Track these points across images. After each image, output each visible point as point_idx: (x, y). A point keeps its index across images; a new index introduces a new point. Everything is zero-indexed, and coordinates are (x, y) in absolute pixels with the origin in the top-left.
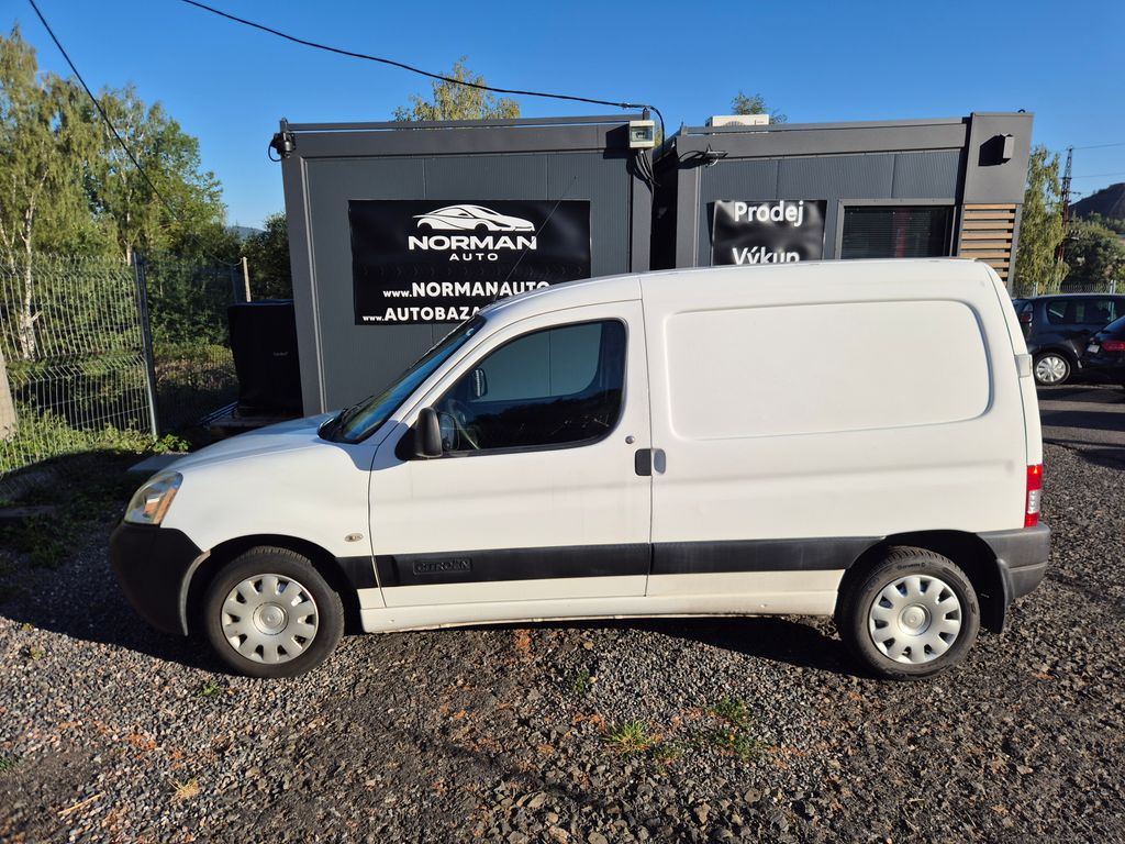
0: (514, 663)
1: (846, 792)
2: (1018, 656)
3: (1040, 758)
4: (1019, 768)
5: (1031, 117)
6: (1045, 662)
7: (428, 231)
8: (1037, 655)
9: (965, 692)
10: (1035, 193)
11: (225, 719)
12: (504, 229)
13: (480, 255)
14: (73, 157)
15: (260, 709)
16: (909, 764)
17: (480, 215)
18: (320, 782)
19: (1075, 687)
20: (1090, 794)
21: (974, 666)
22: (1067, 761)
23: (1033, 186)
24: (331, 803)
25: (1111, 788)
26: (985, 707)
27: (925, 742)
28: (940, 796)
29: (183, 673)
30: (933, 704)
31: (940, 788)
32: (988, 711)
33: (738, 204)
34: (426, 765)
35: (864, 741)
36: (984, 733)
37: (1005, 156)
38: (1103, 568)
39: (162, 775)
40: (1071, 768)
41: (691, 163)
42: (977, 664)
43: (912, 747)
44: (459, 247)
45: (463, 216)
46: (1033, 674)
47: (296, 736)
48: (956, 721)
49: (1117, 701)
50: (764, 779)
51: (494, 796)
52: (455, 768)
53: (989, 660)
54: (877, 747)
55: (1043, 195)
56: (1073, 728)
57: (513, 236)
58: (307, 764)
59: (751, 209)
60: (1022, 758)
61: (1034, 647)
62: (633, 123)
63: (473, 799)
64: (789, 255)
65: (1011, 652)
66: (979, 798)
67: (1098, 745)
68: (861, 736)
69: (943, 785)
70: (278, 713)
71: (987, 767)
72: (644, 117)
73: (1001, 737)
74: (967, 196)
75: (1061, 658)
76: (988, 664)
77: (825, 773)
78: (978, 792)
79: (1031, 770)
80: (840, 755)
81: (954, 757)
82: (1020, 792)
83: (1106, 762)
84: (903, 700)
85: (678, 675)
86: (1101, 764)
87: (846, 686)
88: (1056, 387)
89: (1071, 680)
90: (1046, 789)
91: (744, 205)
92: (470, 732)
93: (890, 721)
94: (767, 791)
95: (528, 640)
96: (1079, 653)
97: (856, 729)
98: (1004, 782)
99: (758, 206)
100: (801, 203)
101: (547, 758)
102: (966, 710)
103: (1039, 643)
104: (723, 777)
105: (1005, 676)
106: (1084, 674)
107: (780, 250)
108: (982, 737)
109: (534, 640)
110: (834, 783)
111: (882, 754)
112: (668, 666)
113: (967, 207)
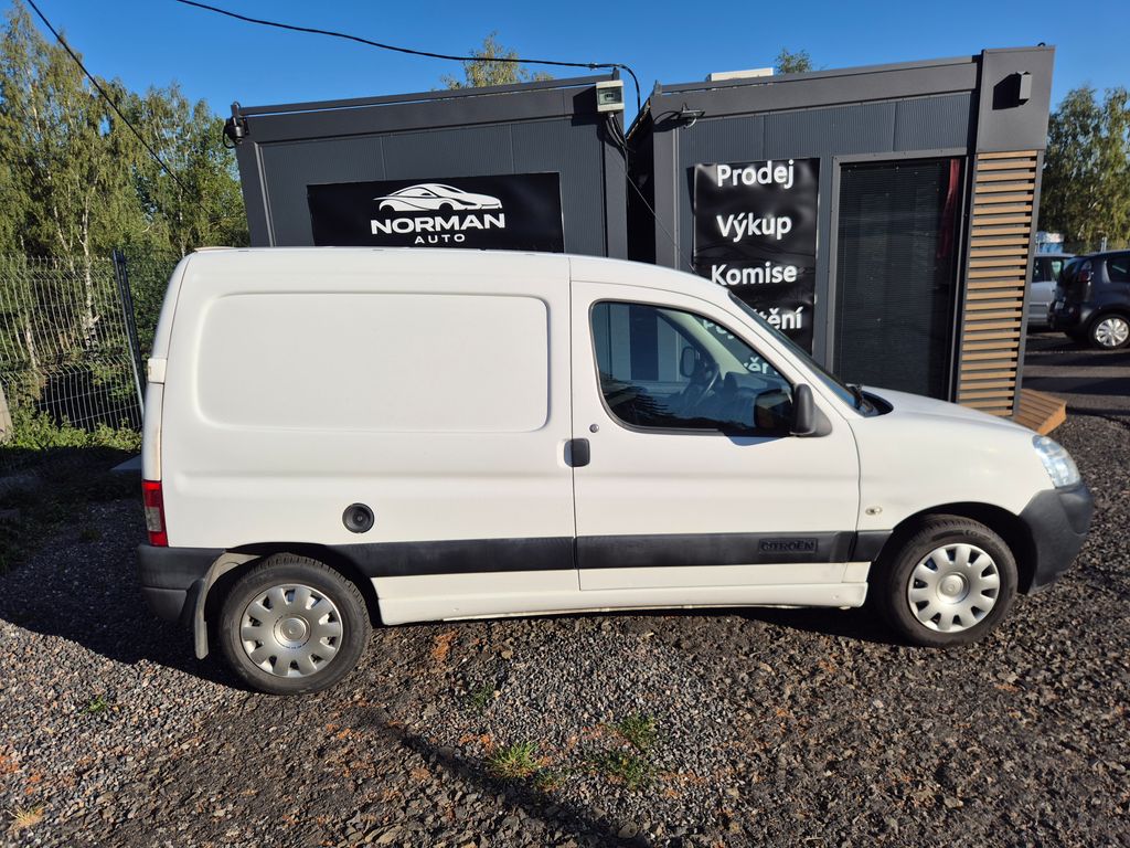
0: (422, 674)
1: (735, 827)
2: (983, 664)
3: (976, 789)
4: (946, 801)
5: (1052, 50)
6: (1014, 670)
7: (390, 214)
8: (1008, 662)
9: (909, 706)
10: (1114, 141)
11: (98, 738)
12: (469, 207)
13: (446, 237)
14: (122, 159)
15: (138, 727)
16: (818, 795)
17: (443, 194)
18: (168, 811)
19: (1041, 700)
20: (1023, 834)
21: (929, 675)
22: (1007, 792)
23: (1112, 133)
24: (169, 837)
25: (1049, 826)
26: (927, 725)
27: (845, 768)
28: (843, 834)
29: (79, 686)
30: (868, 721)
31: (845, 823)
32: (929, 730)
33: (720, 168)
34: (286, 792)
35: (776, 766)
36: (918, 757)
37: (1021, 98)
38: (1113, 558)
39: (13, 800)
40: (1009, 801)
41: (667, 125)
42: (933, 673)
43: (829, 773)
44: (423, 229)
45: (426, 195)
46: (996, 685)
47: (164, 758)
48: (889, 741)
49: (1088, 718)
50: (648, 812)
51: (343, 830)
52: (315, 796)
53: (948, 669)
54: (788, 773)
55: (1123, 142)
56: (1026, 751)
57: (480, 214)
58: (162, 791)
59: (736, 172)
60: (954, 789)
61: (1006, 653)
62: (600, 85)
63: (321, 832)
64: (780, 220)
65: (977, 659)
66: (888, 837)
67: (1051, 772)
68: (774, 760)
69: (850, 820)
70: (155, 733)
71: (909, 799)
72: (614, 77)
73: (936, 762)
74: (980, 145)
75: (1035, 666)
76: (945, 672)
77: (719, 804)
78: (889, 830)
79: (961, 803)
80: (742, 783)
81: (873, 786)
82: (939, 830)
83: (1053, 793)
84: (834, 717)
85: (592, 688)
86: (1047, 796)
87: (775, 700)
88: (1118, 351)
89: (1040, 693)
90: (972, 827)
91: (728, 168)
92: (348, 754)
93: (812, 742)
94: (647, 826)
95: (447, 647)
96: (1057, 662)
97: (770, 751)
98: (924, 818)
99: (743, 168)
100: (791, 162)
101: (419, 784)
102: (903, 728)
103: (1013, 648)
104: (603, 809)
105: (962, 687)
106: (1057, 684)
107: (770, 216)
108: (914, 762)
109: (451, 649)
110: (724, 816)
111: (790, 781)
112: (584, 678)
113: (980, 157)
